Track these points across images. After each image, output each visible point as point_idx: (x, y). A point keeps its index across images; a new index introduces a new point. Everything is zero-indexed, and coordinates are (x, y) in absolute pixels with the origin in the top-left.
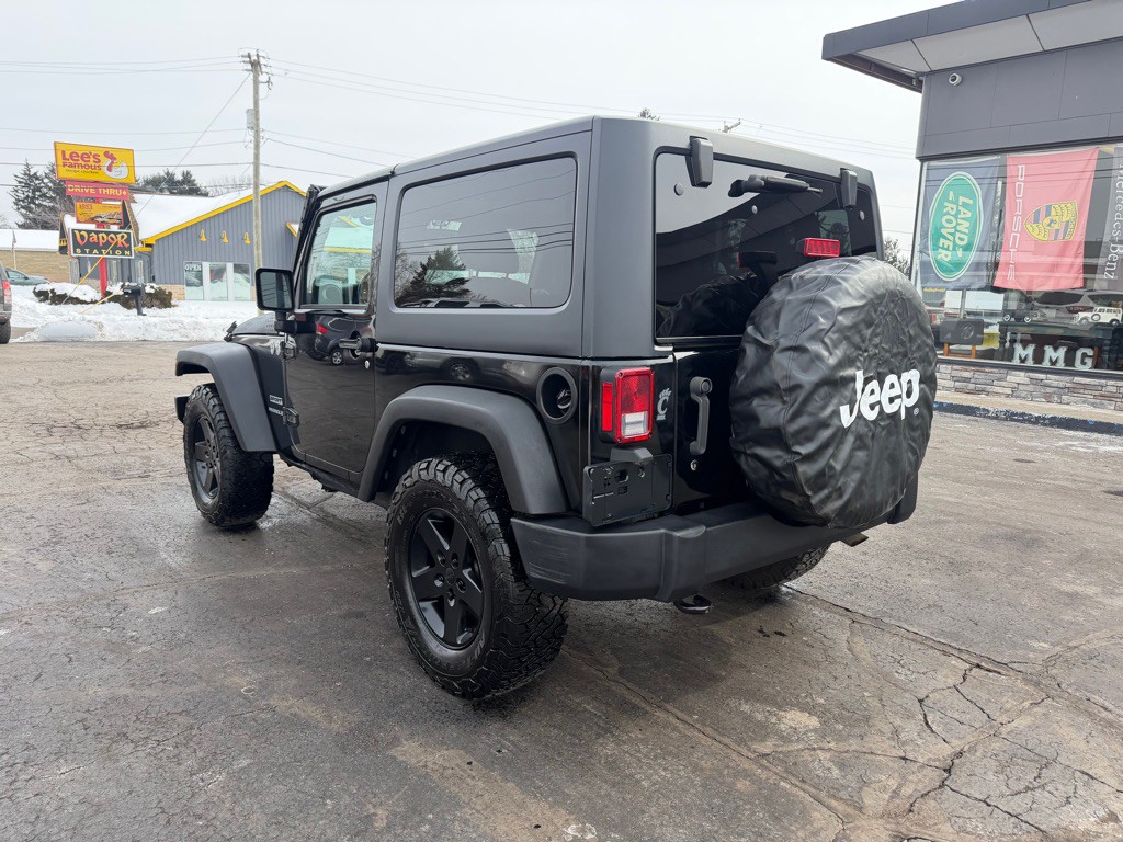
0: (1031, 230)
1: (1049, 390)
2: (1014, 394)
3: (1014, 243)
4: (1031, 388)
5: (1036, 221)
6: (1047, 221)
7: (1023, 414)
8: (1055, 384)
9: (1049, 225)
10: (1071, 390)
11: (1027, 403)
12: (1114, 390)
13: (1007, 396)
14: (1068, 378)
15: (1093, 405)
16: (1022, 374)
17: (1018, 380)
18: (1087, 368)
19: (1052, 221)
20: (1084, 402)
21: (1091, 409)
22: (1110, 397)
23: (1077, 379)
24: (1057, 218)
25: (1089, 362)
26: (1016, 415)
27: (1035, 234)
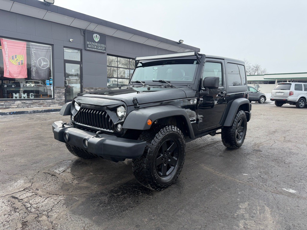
0: (11, 61)
1: (27, 105)
2: (18, 107)
3: (8, 65)
4: (22, 105)
5: (13, 59)
6: (16, 59)
7: (37, 111)
8: (29, 103)
9: (17, 61)
10: (32, 104)
11: (22, 109)
12: (42, 102)
13: (16, 108)
14: (31, 101)
15: (39, 107)
16: (19, 101)
17: (18, 103)
18: (33, 98)
19: (17, 60)
20: (36, 106)
21: (38, 108)
22: (41, 104)
23: (33, 101)
24: (18, 59)
25: (33, 96)
26: (36, 111)
27: (13, 62)
